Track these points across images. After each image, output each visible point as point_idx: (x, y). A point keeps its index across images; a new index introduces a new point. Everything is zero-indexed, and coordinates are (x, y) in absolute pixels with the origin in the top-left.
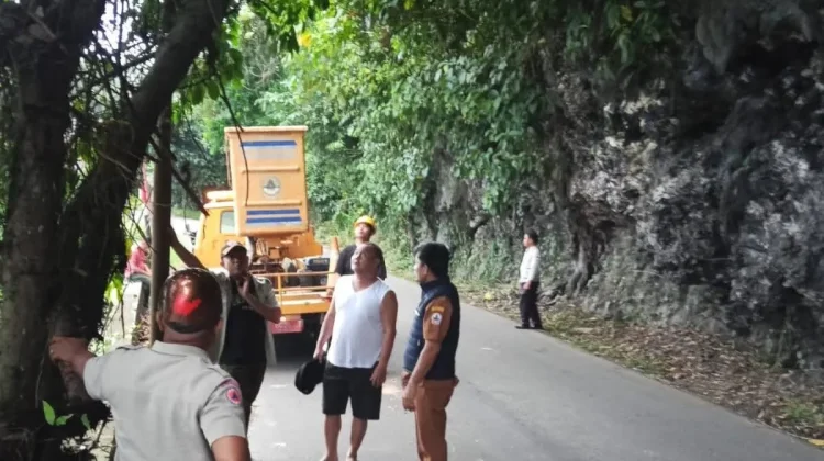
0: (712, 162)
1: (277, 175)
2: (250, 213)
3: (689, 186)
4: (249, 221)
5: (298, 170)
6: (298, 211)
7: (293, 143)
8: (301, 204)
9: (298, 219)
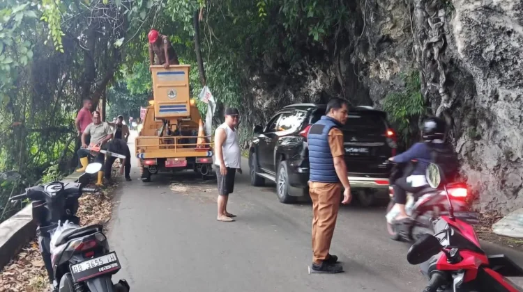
0: (276, 95)
1: (175, 88)
2: (161, 107)
3: (271, 103)
4: (161, 111)
5: (186, 86)
6: (185, 106)
7: (183, 73)
8: (186, 102)
9: (185, 110)
